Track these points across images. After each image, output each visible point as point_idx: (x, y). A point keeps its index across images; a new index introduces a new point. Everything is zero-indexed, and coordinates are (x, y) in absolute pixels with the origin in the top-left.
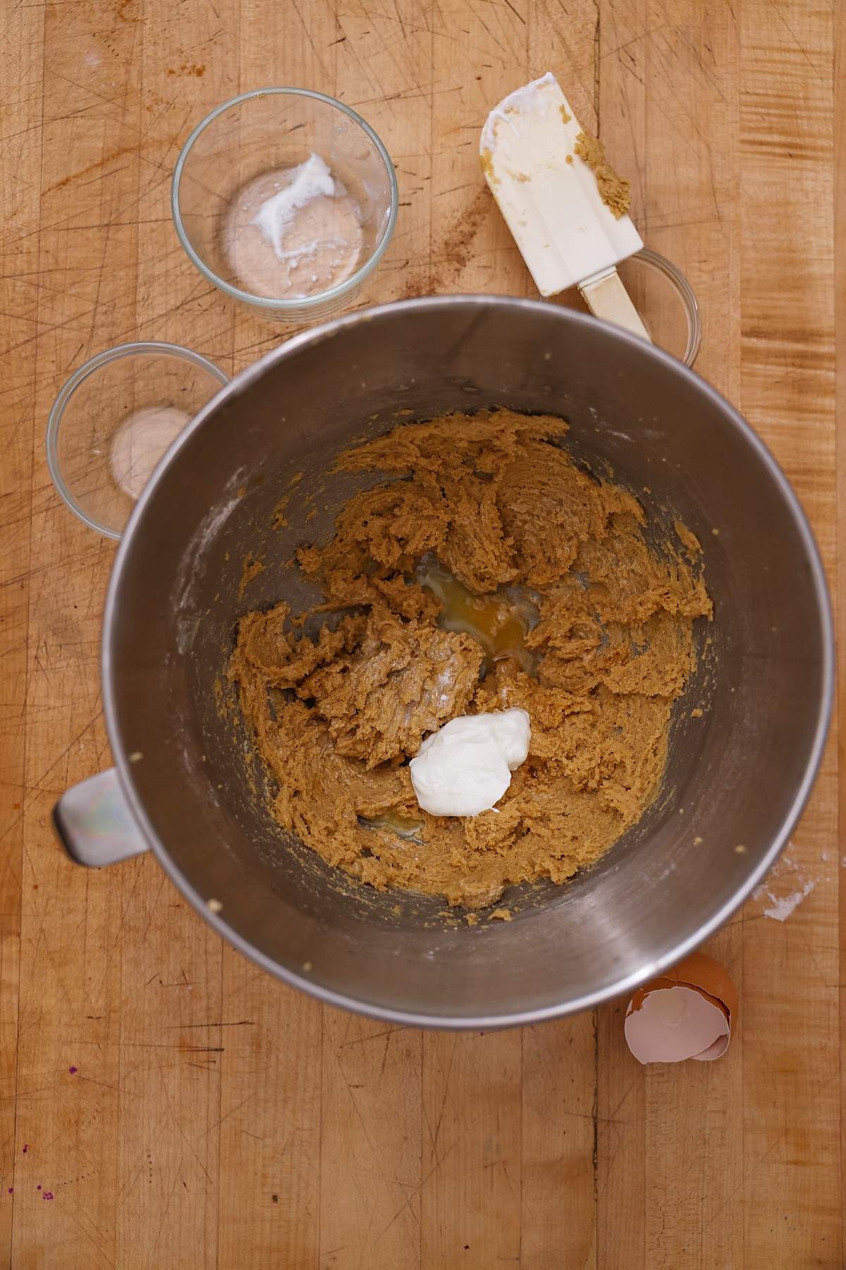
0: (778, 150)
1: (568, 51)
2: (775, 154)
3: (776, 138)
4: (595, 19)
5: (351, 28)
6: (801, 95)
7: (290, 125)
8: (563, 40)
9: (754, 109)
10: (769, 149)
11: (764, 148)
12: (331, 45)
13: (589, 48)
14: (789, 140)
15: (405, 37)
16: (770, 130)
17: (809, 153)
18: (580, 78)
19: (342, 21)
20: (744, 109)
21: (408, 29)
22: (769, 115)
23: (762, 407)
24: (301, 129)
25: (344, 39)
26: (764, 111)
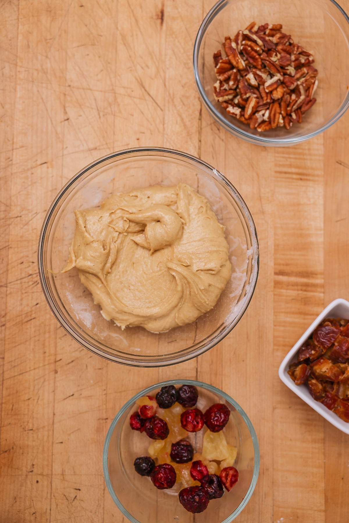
0: (295, 176)
1: (185, 125)
2: (293, 179)
3: (294, 170)
4: (199, 109)
5: (72, 113)
6: (307, 147)
7: (39, 162)
8: (182, 119)
9: (282, 155)
10: (290, 176)
11: (287, 175)
12: (61, 122)
13: (196, 123)
14: (300, 171)
15: (100, 117)
16: (290, 166)
17: (311, 178)
18: (191, 139)
19: (68, 109)
20: (277, 155)
21: (101, 114)
22: (290, 158)
23: (285, 313)
24: (45, 165)
25: (68, 119)
26: (287, 156)
